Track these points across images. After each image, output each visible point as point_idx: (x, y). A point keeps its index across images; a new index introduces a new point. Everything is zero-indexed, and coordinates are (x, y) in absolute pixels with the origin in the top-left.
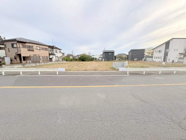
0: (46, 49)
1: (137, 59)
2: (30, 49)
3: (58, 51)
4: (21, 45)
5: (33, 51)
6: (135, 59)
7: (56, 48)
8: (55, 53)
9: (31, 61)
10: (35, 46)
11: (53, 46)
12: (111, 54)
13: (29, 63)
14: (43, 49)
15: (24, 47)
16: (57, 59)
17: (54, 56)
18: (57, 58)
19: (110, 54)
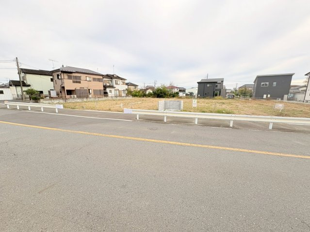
0: (99, 80)
1: (269, 96)
2: (77, 81)
3: (120, 82)
4: (66, 76)
5: (80, 82)
6: (265, 96)
7: (118, 78)
8: (115, 86)
9: (75, 96)
10: (83, 76)
11: (113, 76)
12: (211, 85)
13: (74, 98)
14: (94, 79)
15: (70, 78)
16: (118, 93)
17: (113, 90)
18: (118, 91)
19: (208, 85)
